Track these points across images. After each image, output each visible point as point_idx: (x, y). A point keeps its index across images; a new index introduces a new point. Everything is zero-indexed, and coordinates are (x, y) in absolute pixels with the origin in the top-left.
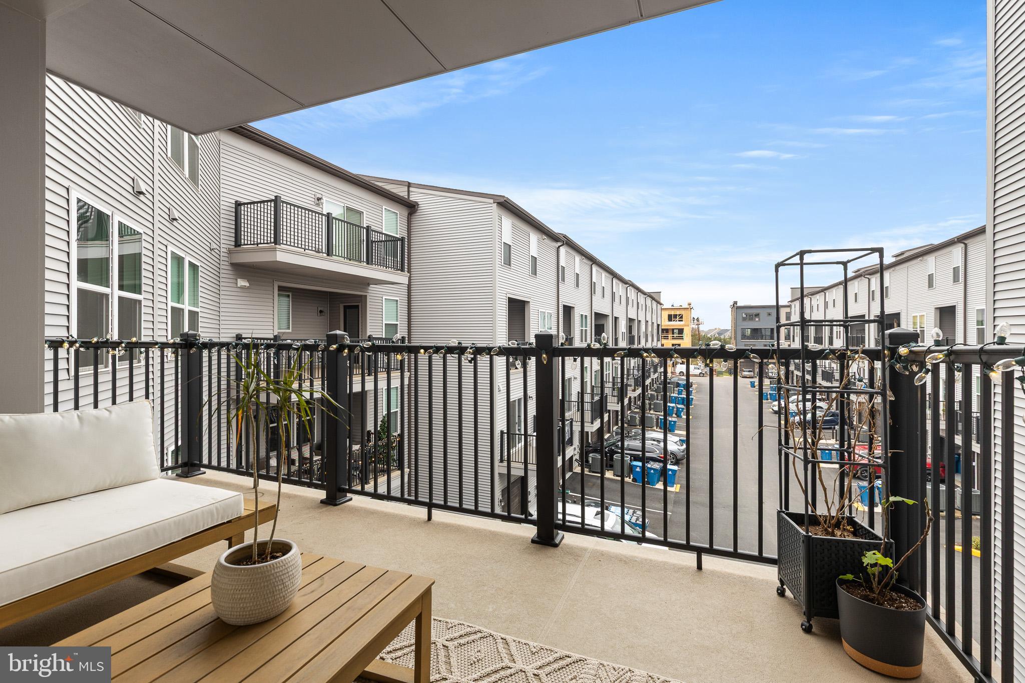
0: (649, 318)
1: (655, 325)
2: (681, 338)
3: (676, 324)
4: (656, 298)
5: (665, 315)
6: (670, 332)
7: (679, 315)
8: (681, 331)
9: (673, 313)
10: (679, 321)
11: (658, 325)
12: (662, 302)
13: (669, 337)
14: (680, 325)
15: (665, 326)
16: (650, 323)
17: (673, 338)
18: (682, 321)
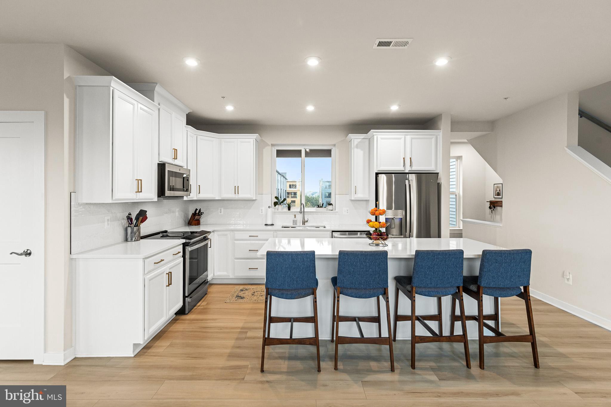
0: (282, 188)
1: (284, 191)
2: (296, 197)
3: (292, 190)
4: (284, 176)
5: (288, 184)
6: (290, 194)
7: (295, 185)
8: (295, 194)
9: (291, 184)
10: (295, 188)
11: (285, 190)
12: (287, 178)
13: (290, 197)
14: (295, 191)
15: (288, 191)
16: (282, 190)
17: (292, 197)
18: (296, 188)
